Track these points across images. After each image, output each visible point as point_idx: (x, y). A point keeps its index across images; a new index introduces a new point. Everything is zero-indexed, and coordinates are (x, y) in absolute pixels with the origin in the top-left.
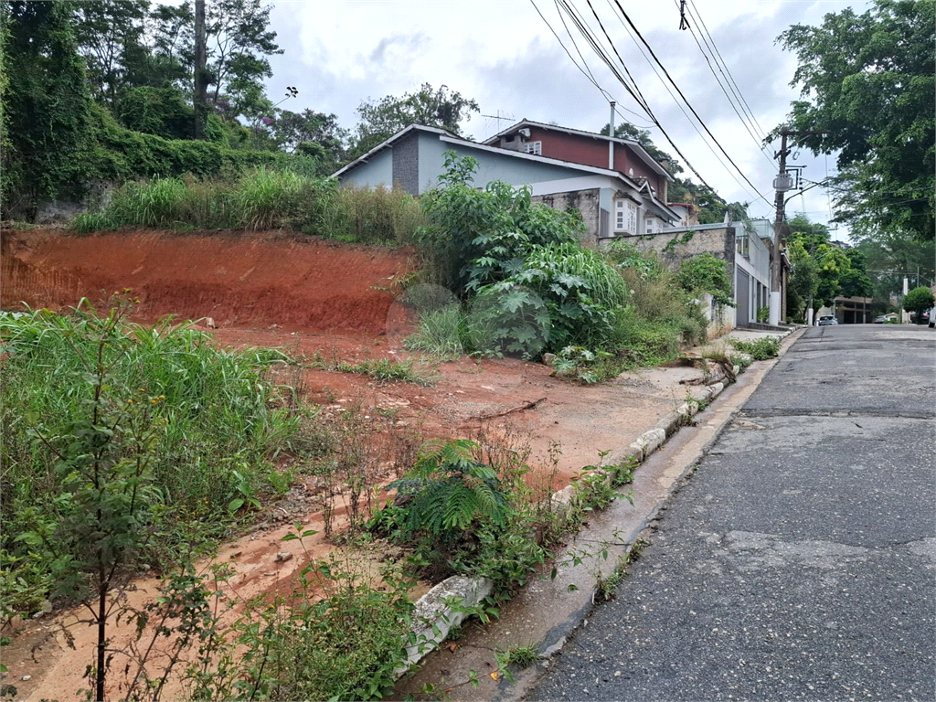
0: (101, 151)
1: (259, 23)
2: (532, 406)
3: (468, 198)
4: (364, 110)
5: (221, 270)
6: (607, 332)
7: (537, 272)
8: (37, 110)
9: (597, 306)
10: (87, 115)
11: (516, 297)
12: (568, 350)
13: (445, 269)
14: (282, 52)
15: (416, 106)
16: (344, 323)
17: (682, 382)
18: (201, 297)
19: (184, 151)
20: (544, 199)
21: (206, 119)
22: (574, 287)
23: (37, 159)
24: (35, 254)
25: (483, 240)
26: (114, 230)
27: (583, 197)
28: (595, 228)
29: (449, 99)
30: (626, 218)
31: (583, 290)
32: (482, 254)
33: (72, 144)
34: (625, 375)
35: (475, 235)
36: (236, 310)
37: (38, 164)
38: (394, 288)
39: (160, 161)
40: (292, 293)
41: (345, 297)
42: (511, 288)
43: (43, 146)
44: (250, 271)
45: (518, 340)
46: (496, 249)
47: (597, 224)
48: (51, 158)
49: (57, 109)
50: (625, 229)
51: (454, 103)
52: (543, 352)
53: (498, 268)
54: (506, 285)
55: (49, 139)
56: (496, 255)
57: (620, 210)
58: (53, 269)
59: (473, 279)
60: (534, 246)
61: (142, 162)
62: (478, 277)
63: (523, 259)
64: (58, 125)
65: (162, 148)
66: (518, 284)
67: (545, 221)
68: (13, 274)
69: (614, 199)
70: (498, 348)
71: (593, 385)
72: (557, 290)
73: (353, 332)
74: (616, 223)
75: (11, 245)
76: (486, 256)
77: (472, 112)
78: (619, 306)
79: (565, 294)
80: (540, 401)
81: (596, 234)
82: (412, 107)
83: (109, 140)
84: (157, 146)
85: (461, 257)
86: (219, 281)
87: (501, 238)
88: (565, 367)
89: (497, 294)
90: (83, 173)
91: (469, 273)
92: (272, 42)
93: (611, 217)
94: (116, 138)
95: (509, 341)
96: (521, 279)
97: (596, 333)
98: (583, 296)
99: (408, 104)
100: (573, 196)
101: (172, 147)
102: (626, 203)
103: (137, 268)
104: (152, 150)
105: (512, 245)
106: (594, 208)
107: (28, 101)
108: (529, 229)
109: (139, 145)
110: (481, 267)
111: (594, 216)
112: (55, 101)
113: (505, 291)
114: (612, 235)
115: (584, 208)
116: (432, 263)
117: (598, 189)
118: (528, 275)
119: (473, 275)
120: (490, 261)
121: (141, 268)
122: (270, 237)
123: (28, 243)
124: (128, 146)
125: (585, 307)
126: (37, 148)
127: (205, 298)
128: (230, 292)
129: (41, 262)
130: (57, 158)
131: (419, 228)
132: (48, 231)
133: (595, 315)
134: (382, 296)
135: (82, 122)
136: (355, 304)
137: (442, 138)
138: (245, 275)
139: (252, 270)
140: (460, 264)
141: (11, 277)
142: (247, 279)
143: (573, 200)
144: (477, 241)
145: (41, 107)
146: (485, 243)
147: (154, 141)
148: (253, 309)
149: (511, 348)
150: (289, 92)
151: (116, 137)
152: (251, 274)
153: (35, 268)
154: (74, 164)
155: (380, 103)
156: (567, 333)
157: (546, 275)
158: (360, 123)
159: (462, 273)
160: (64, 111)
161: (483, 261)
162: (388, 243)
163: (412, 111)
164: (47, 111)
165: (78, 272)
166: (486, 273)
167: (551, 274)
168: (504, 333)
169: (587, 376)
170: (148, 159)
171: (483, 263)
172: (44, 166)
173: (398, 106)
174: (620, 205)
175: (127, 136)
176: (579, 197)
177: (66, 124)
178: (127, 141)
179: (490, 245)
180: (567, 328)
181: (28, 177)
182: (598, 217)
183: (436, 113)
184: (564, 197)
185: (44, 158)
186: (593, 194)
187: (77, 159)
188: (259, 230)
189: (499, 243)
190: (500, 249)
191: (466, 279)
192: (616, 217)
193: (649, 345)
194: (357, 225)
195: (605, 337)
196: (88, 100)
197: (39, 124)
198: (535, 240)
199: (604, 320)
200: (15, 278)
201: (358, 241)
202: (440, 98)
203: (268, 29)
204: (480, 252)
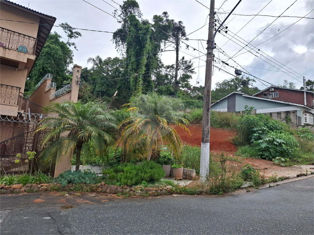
1: (190, 67)
2: (266, 169)
3: (251, 119)
4: (217, 84)
5: (186, 133)
6: (291, 154)
7: (270, 138)
9: (289, 148)
11: (264, 144)
12: (278, 158)
13: (245, 136)
14: (196, 73)
15: (234, 82)
16: (218, 148)
17: (311, 168)
20: (277, 113)
21: (177, 93)
22: (281, 142)
25: (255, 129)
27: (291, 113)
28: (296, 123)
29: (245, 79)
30: (308, 119)
31: (283, 143)
32: (255, 133)
34: (295, 166)
35: (253, 128)
38: (231, 140)
41: (218, 141)
42: (263, 142)
45: (264, 155)
46: (259, 132)
47: (297, 121)
50: (308, 122)
51: (247, 80)
52: (272, 159)
53: (260, 136)
54: (261, 141)
56: (259, 133)
57: (306, 116)
59: (253, 139)
60: (270, 131)
62: (254, 138)
63: (267, 134)
66: (265, 141)
67: (274, 124)
69: (303, 113)
70: (259, 156)
71: (284, 167)
72: (276, 143)
73: (220, 150)
74: (304, 121)
76: (256, 133)
77: (253, 82)
78: (295, 148)
79: (278, 144)
80: (268, 168)
81: (296, 124)
82: (233, 82)
85: (249, 133)
87: (260, 129)
88: (276, 162)
89: (259, 143)
91: (252, 137)
92: (193, 71)
93: (302, 119)
95: (262, 155)
96: (265, 140)
97: (288, 154)
98: (283, 145)
99: (232, 81)
100: (287, 113)
102: (308, 114)
105: (264, 131)
106: (295, 116)
108: (269, 126)
110: (255, 136)
111: (295, 119)
113: (261, 143)
114: (303, 125)
115: (292, 116)
116: (241, 134)
117: (296, 111)
118: (267, 139)
119: (253, 138)
120: (257, 135)
122: (197, 125)
125: (284, 148)
131: (238, 125)
133: (287, 150)
134: (228, 141)
136: (220, 143)
137: (243, 95)
140: (249, 134)
143: (288, 114)
144: (254, 129)
146: (256, 130)
149: (263, 157)
150: (197, 83)
155: (222, 82)
156: (279, 154)
157: (272, 139)
158: (216, 88)
159: (250, 137)
161: (255, 134)
162: (229, 128)
163: (233, 83)
166: (256, 138)
167: (274, 139)
168: (261, 153)
169: (282, 164)
171: (255, 135)
173: (228, 82)
174: (306, 115)
176: (290, 113)
179: (257, 131)
180: (279, 153)
182: (297, 119)
183: (241, 83)
184: (284, 113)
186: (295, 112)
188: (195, 124)
189: (260, 130)
190: (260, 132)
191: (251, 139)
192: (304, 119)
193: (305, 159)
194: (220, 123)
195: (290, 156)
198: (271, 129)
199: (290, 151)
201: (220, 127)
202: (242, 79)
203: (192, 68)
204: (255, 132)
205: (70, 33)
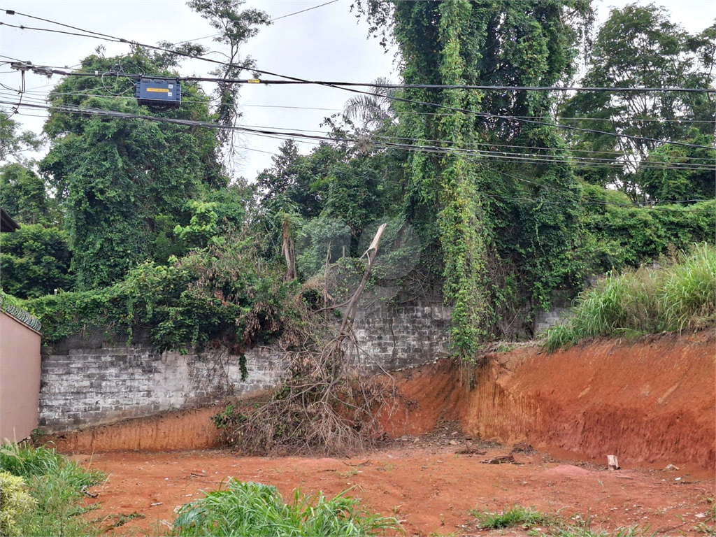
0: (594, 244)
5: (645, 390)
8: (523, 217)
10: (574, 208)
18: (622, 426)
19: (708, 215)
23: (529, 268)
24: (513, 377)
26: (575, 344)
33: (561, 243)
36: (649, 442)
37: (528, 272)
39: (676, 236)
40: (698, 421)
43: (533, 253)
44: (671, 390)
48: (541, 264)
49: (541, 210)
55: (537, 244)
58: (521, 394)
61: (652, 242)
64: (544, 227)
65: (675, 220)
68: (495, 402)
75: (493, 370)
83: (611, 226)
84: (672, 219)
86: (638, 406)
90: (574, 273)
94: (618, 222)
101: (690, 215)
103: (584, 390)
104: (664, 224)
107: (515, 209)
109: (646, 224)
112: (539, 203)
121: (588, 389)
123: (508, 366)
124: (633, 227)
126: (528, 257)
127: (626, 427)
128: (645, 419)
129: (515, 387)
130: (548, 262)
132: (526, 350)
135: (569, 217)
138: (665, 396)
139: (675, 387)
141: (494, 405)
142: (665, 400)
145: (527, 213)
147: (666, 213)
148: (663, 442)
151: (617, 220)
152: (672, 393)
153: (510, 393)
154: (565, 266)
160: (550, 210)
164: (532, 215)
165: (538, 397)
170: (659, 237)
172: (536, 274)
175: (633, 215)
177: (552, 224)
178: (632, 222)
181: (522, 290)
185: (534, 266)
187: (568, 259)
196: (574, 190)
197: (527, 231)
200: (496, 405)
205: (230, 26)
